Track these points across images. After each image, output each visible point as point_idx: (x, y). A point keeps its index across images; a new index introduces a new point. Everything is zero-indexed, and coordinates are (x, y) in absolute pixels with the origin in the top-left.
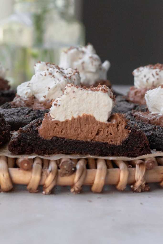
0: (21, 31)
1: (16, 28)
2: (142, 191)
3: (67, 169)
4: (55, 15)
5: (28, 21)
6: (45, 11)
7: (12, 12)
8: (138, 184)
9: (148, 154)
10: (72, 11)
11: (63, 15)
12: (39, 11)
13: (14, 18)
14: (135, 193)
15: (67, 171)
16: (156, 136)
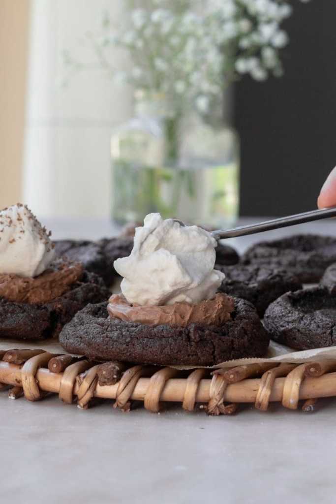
0: (145, 144)
1: (138, 138)
2: (221, 414)
3: (106, 376)
4: (195, 120)
5: (157, 130)
6: (179, 114)
7: (132, 115)
8: (213, 404)
9: (233, 360)
10: (220, 112)
11: (207, 119)
12: (172, 114)
13: (135, 124)
14: (210, 416)
15: (105, 378)
16: (299, 330)
